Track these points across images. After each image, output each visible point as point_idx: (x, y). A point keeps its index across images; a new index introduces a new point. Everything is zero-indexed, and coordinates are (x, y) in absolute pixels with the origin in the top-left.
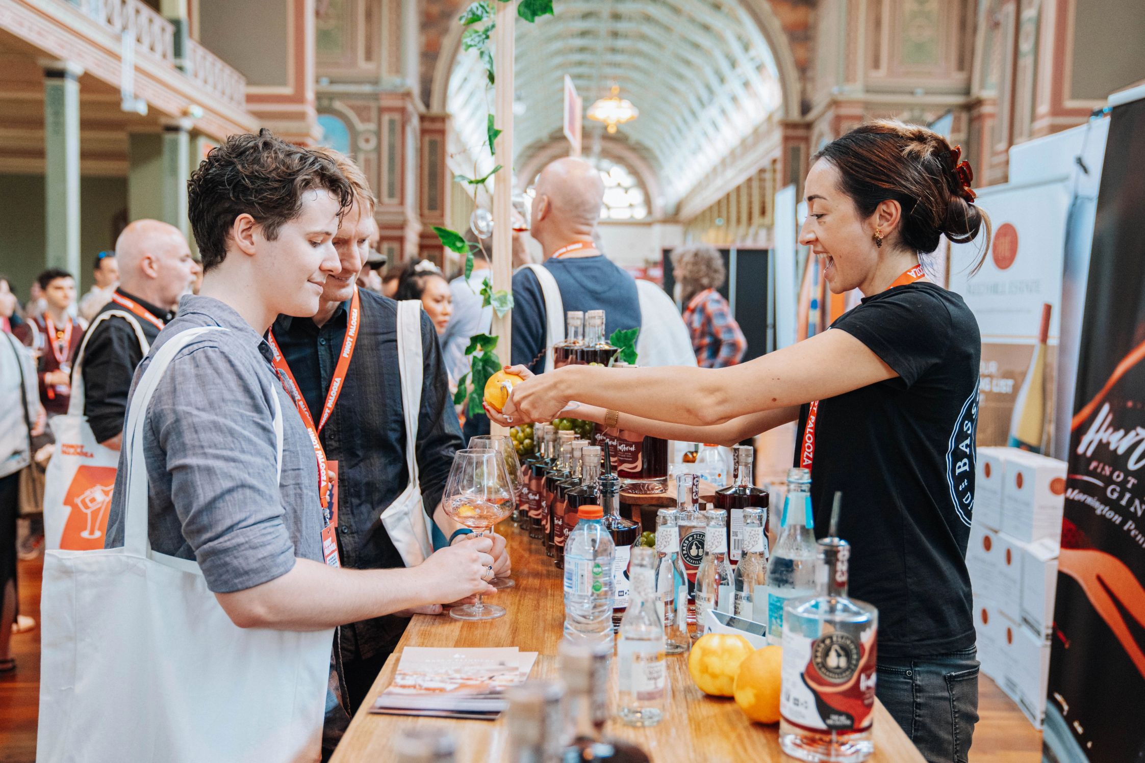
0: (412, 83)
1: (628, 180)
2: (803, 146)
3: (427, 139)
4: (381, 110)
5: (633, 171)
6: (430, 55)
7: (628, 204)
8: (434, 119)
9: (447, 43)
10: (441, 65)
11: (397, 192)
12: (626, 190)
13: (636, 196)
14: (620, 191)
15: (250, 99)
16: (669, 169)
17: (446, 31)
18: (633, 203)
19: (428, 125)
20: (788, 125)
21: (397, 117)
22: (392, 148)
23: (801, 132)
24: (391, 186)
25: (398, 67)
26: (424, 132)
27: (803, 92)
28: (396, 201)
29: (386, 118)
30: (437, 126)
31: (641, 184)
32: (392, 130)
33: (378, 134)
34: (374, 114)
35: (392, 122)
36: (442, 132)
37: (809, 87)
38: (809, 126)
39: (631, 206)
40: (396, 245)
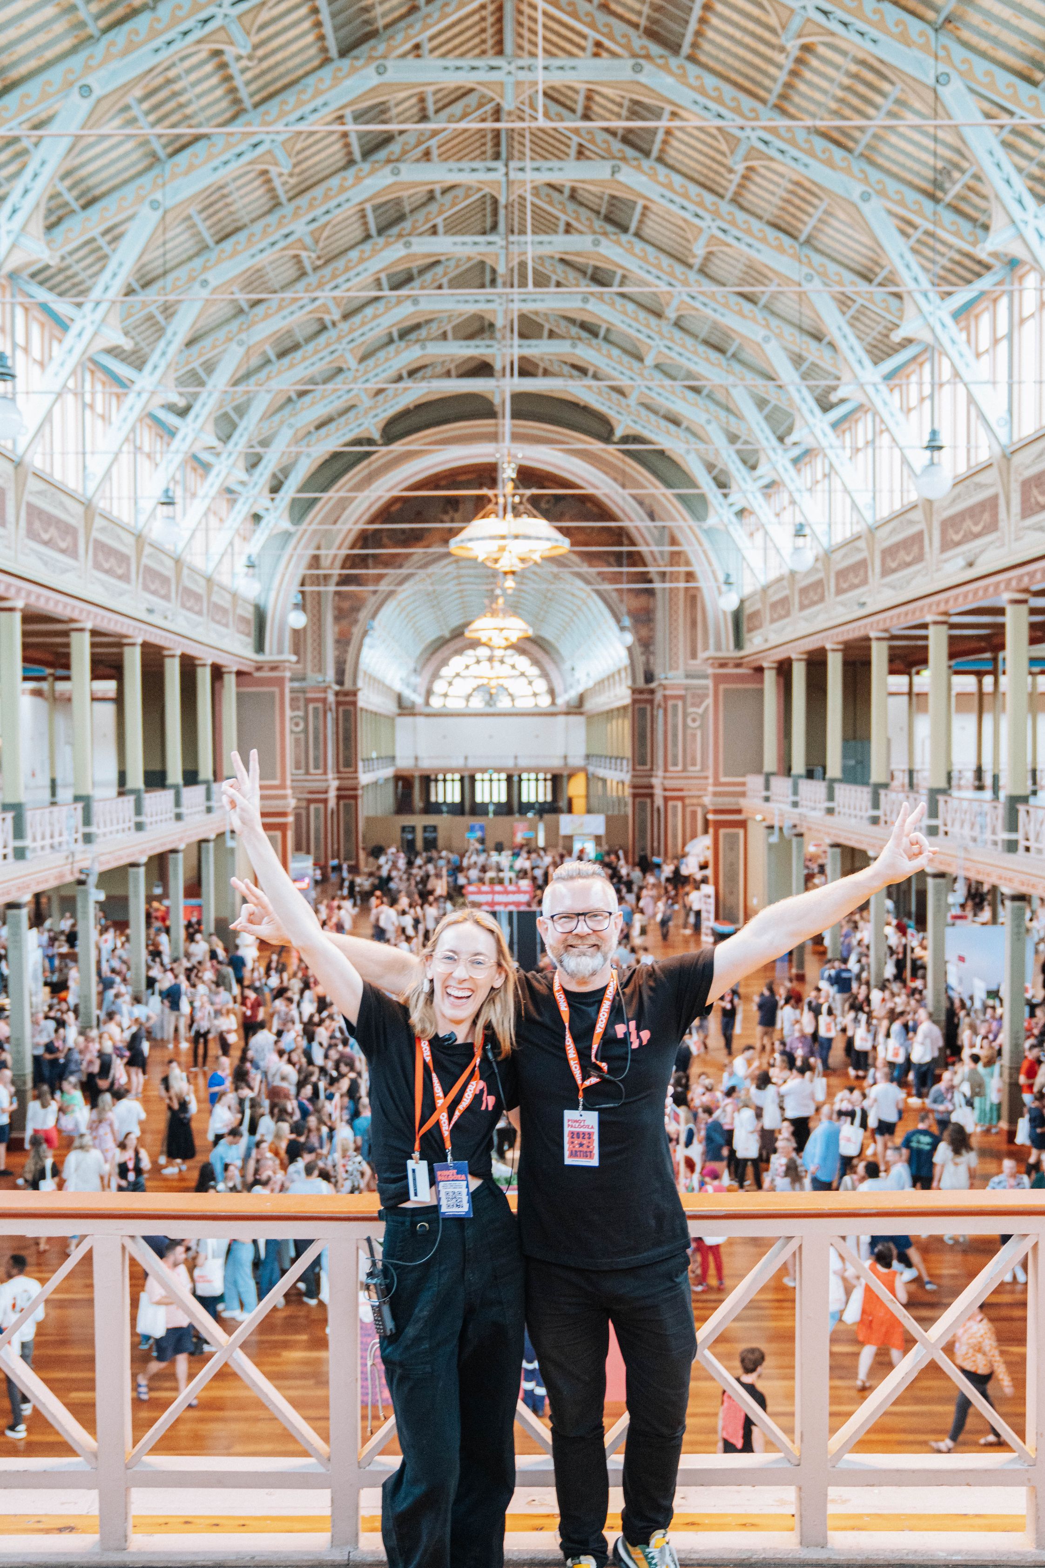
0: (331, 674)
1: (532, 671)
2: (649, 707)
3: (341, 709)
4: (308, 701)
5: (536, 661)
6: (343, 641)
7: (532, 694)
8: (346, 694)
9: (356, 631)
10: (352, 649)
11: (322, 764)
12: (530, 680)
13: (541, 685)
14: (526, 680)
17: (356, 621)
18: (537, 692)
19: (342, 698)
20: (635, 691)
21: (320, 705)
22: (316, 729)
23: (646, 696)
24: (316, 759)
25: (320, 668)
27: (647, 663)
28: (320, 771)
29: (311, 706)
30: (350, 699)
32: (316, 717)
33: (306, 719)
34: (302, 704)
35: (316, 709)
36: (354, 703)
37: (652, 658)
39: (535, 695)
40: (321, 806)
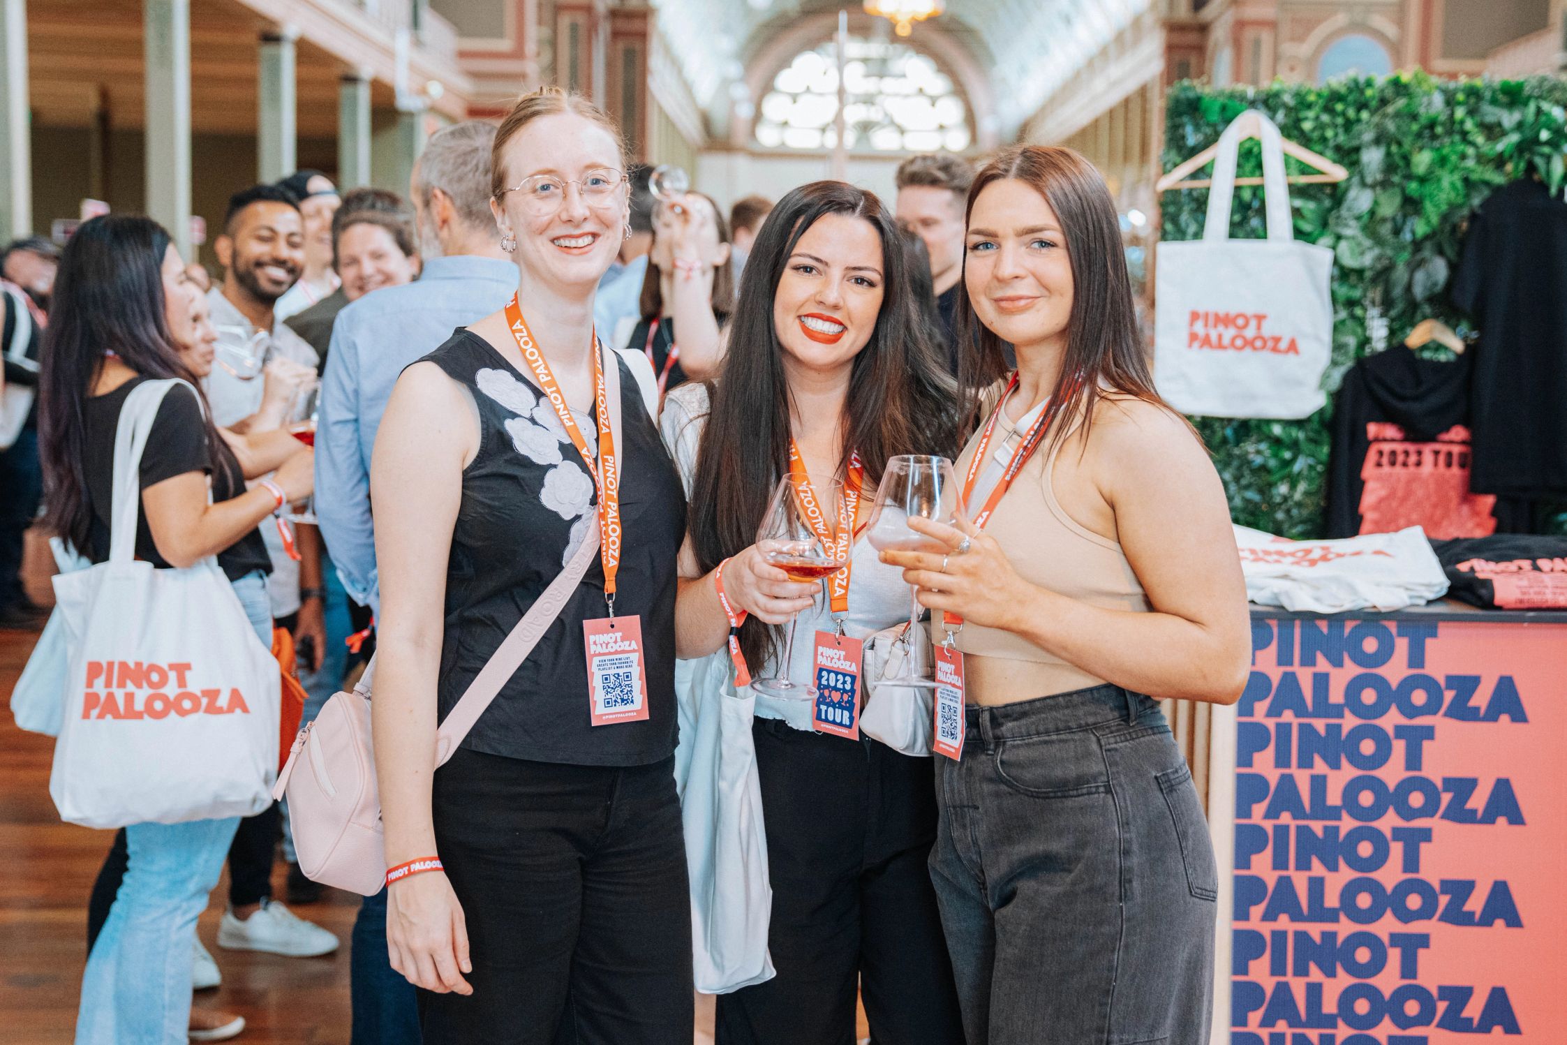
1: (938, 84)
2: (1194, 60)
3: (621, 45)
4: (559, 10)
5: (945, 67)
7: (935, 125)
8: (631, 16)
12: (933, 101)
13: (951, 111)
14: (924, 102)
15: (463, 55)
16: (1006, 67)
18: (944, 123)
19: (622, 25)
20: (1173, 27)
21: (581, 19)
23: (1192, 38)
26: (616, 34)
29: (565, 21)
30: (636, 25)
31: (960, 91)
32: (574, 39)
33: (554, 44)
35: (574, 28)
36: (643, 36)
38: (1204, 29)
39: (941, 127)
